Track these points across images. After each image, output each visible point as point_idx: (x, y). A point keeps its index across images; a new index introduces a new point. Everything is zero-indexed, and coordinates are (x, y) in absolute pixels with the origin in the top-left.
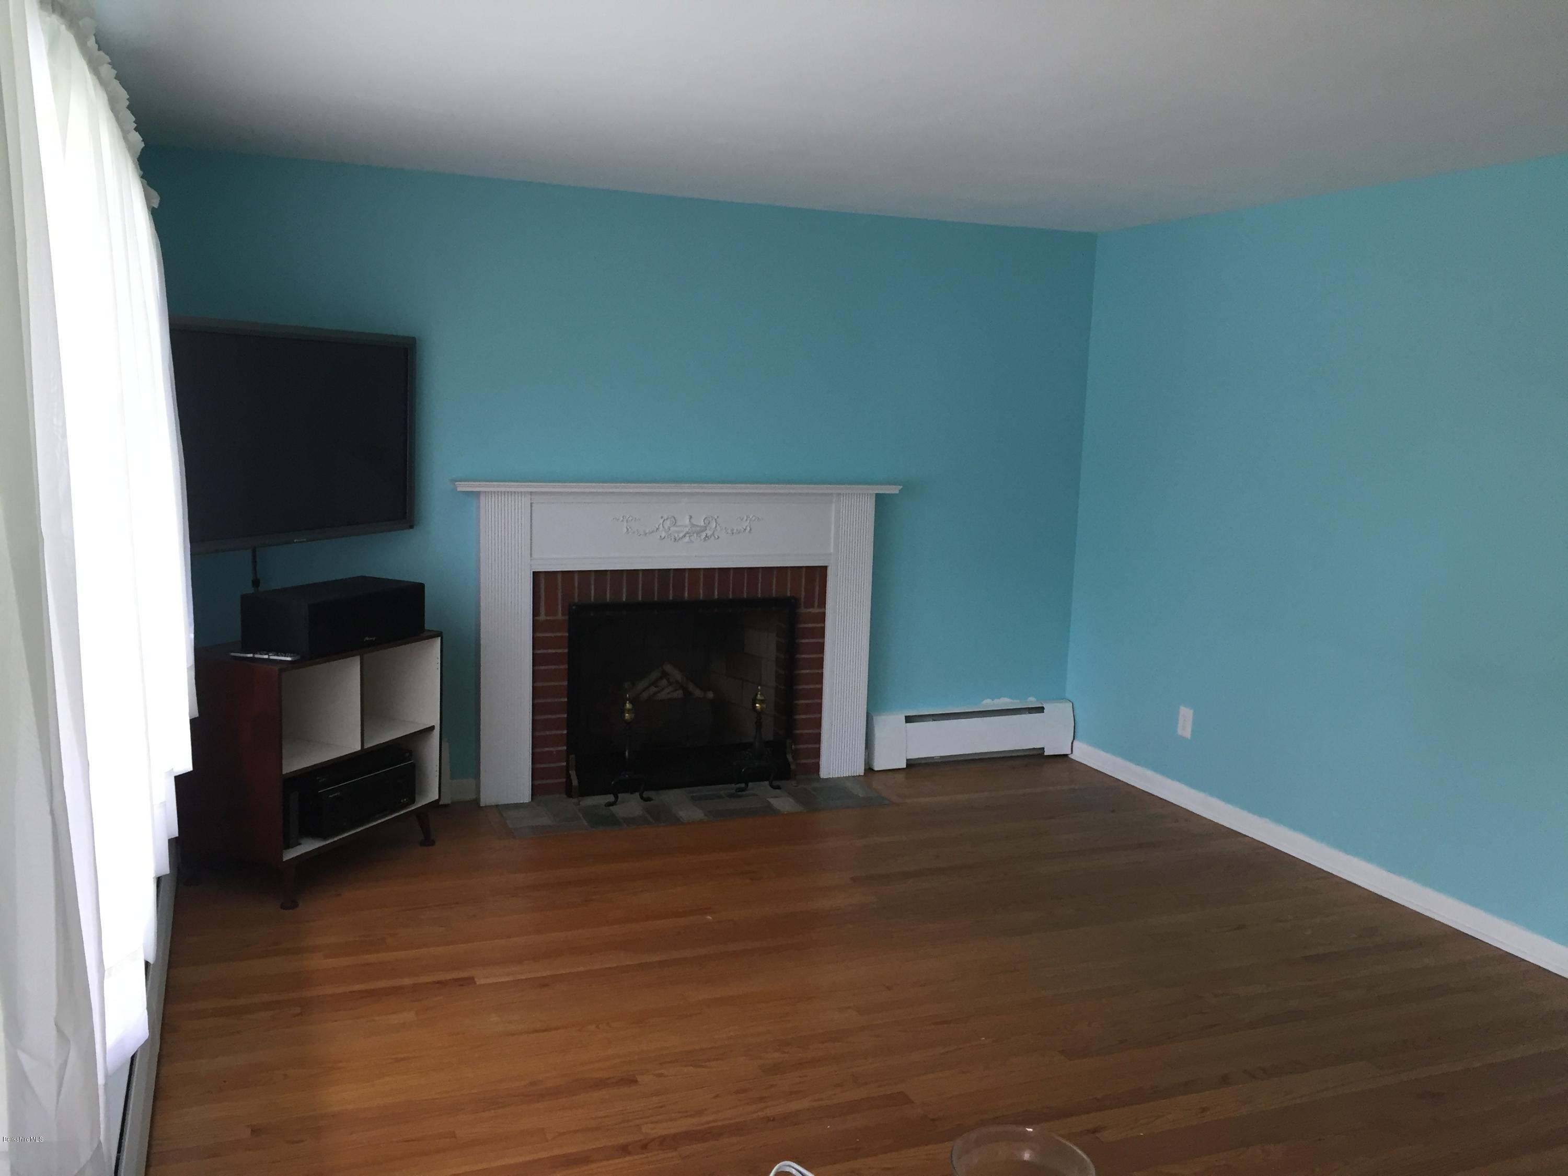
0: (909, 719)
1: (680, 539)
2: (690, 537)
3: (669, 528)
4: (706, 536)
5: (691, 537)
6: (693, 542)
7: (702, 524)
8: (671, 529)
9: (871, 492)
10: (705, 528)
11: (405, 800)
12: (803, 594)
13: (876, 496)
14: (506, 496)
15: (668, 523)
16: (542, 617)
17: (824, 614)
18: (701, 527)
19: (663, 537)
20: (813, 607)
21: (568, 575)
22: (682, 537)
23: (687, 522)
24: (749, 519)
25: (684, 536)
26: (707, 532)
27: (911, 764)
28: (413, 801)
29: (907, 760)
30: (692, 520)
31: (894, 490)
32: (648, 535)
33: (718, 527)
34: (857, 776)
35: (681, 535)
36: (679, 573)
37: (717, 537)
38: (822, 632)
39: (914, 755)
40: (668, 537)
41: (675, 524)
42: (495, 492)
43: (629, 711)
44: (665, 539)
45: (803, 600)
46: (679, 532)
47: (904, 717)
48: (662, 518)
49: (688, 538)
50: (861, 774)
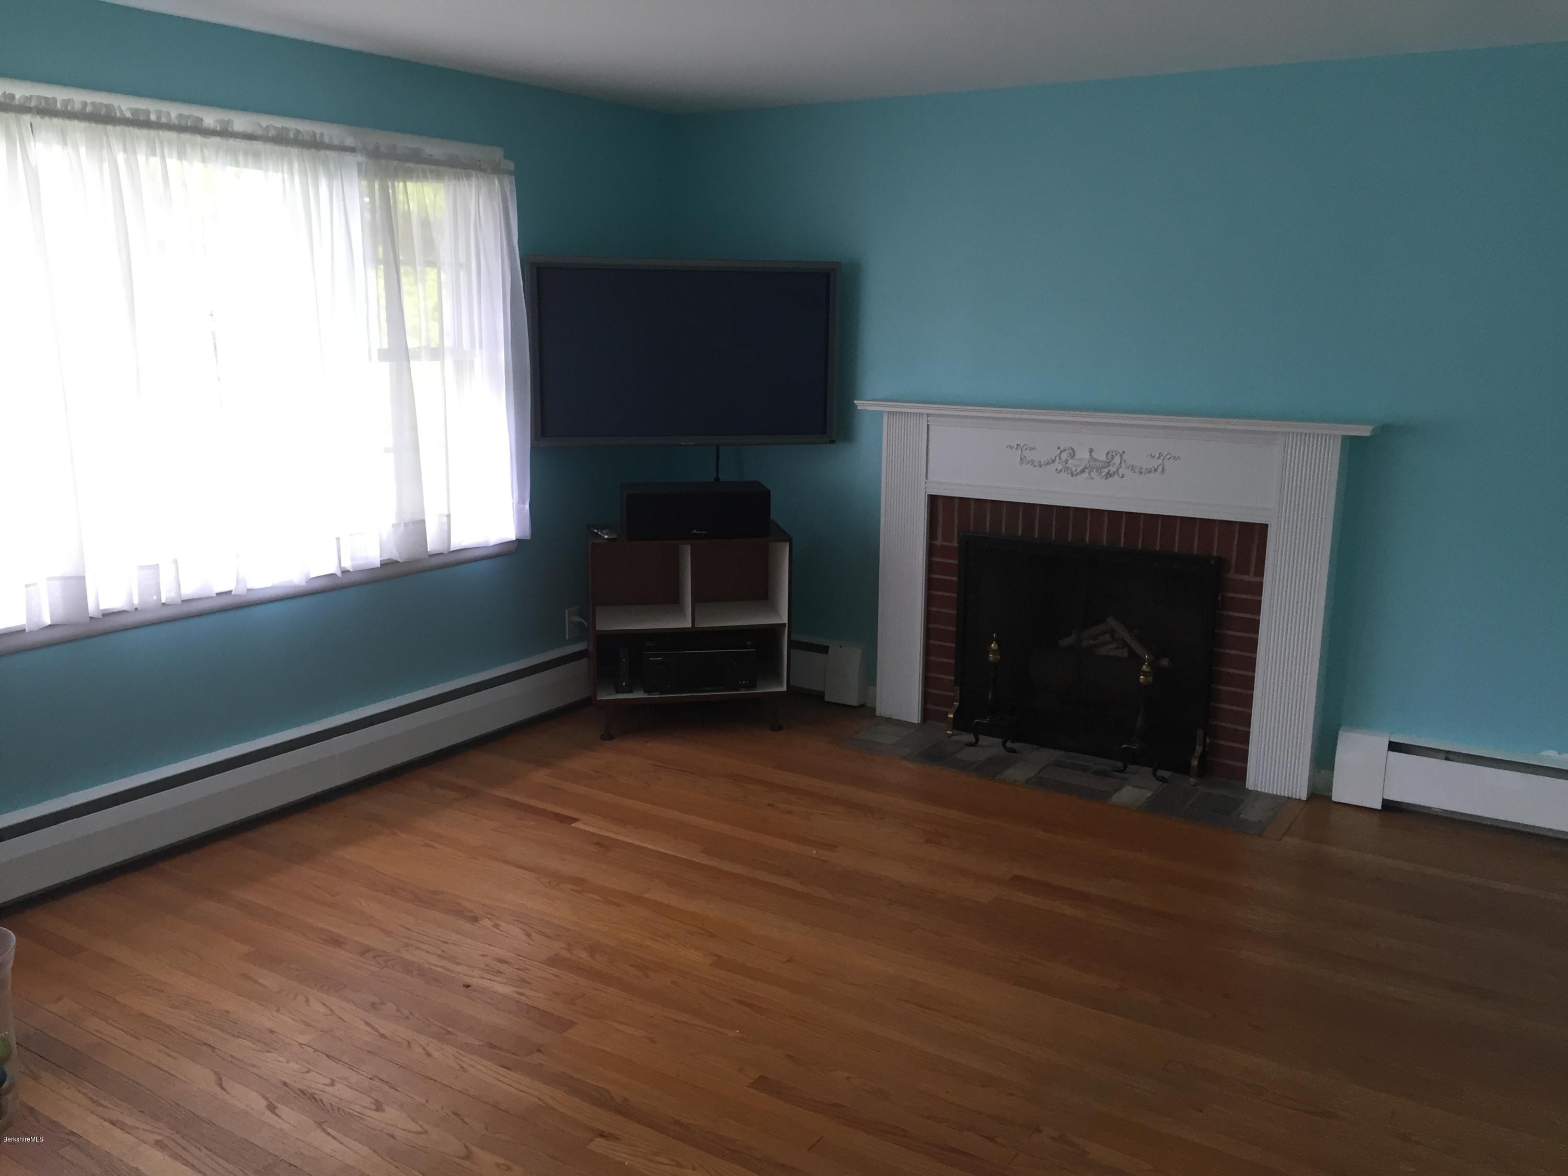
0: (1394, 747)
1: (1077, 474)
2: (1089, 473)
3: (1066, 462)
4: (1108, 473)
5: (1091, 473)
6: (1093, 478)
7: (1104, 458)
8: (1069, 462)
9: (1337, 433)
10: (1108, 464)
11: (744, 682)
12: (1234, 554)
13: (1342, 437)
14: (906, 416)
15: (1064, 456)
16: (939, 542)
17: (1261, 585)
18: (1102, 461)
19: (1059, 469)
20: (1248, 573)
21: (964, 502)
22: (1081, 471)
23: (1087, 455)
24: (1162, 457)
25: (1083, 471)
26: (1110, 468)
27: (1389, 806)
28: (753, 686)
29: (1384, 800)
30: (1094, 454)
31: (1365, 431)
32: (1043, 466)
33: (1123, 464)
34: (1296, 799)
35: (1079, 469)
36: (1081, 512)
37: (1121, 475)
38: (1256, 607)
39: (1397, 795)
40: (1065, 471)
41: (1073, 455)
42: (905, 413)
43: (994, 652)
44: (1061, 473)
45: (1234, 562)
46: (1077, 466)
47: (1387, 743)
48: (1059, 448)
49: (1087, 474)
50: (1301, 799)
